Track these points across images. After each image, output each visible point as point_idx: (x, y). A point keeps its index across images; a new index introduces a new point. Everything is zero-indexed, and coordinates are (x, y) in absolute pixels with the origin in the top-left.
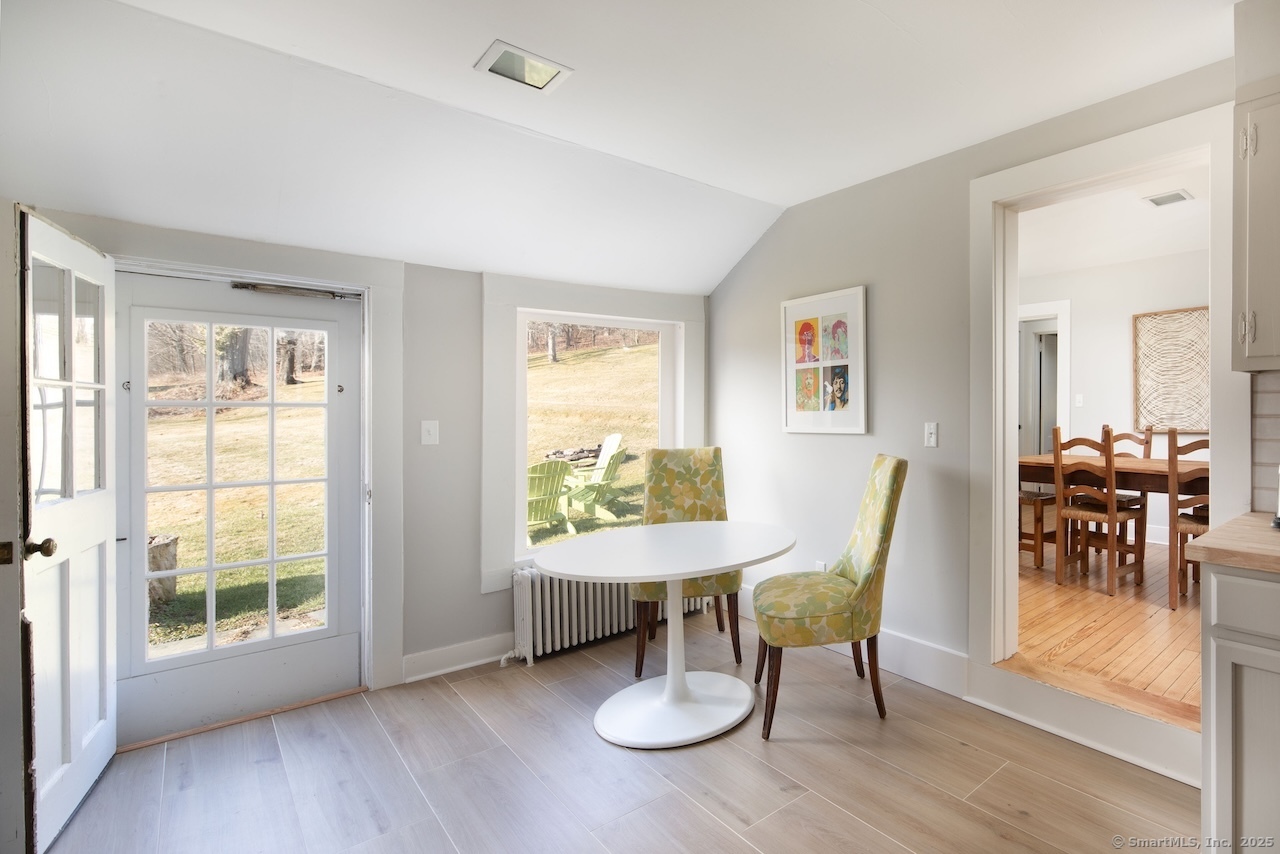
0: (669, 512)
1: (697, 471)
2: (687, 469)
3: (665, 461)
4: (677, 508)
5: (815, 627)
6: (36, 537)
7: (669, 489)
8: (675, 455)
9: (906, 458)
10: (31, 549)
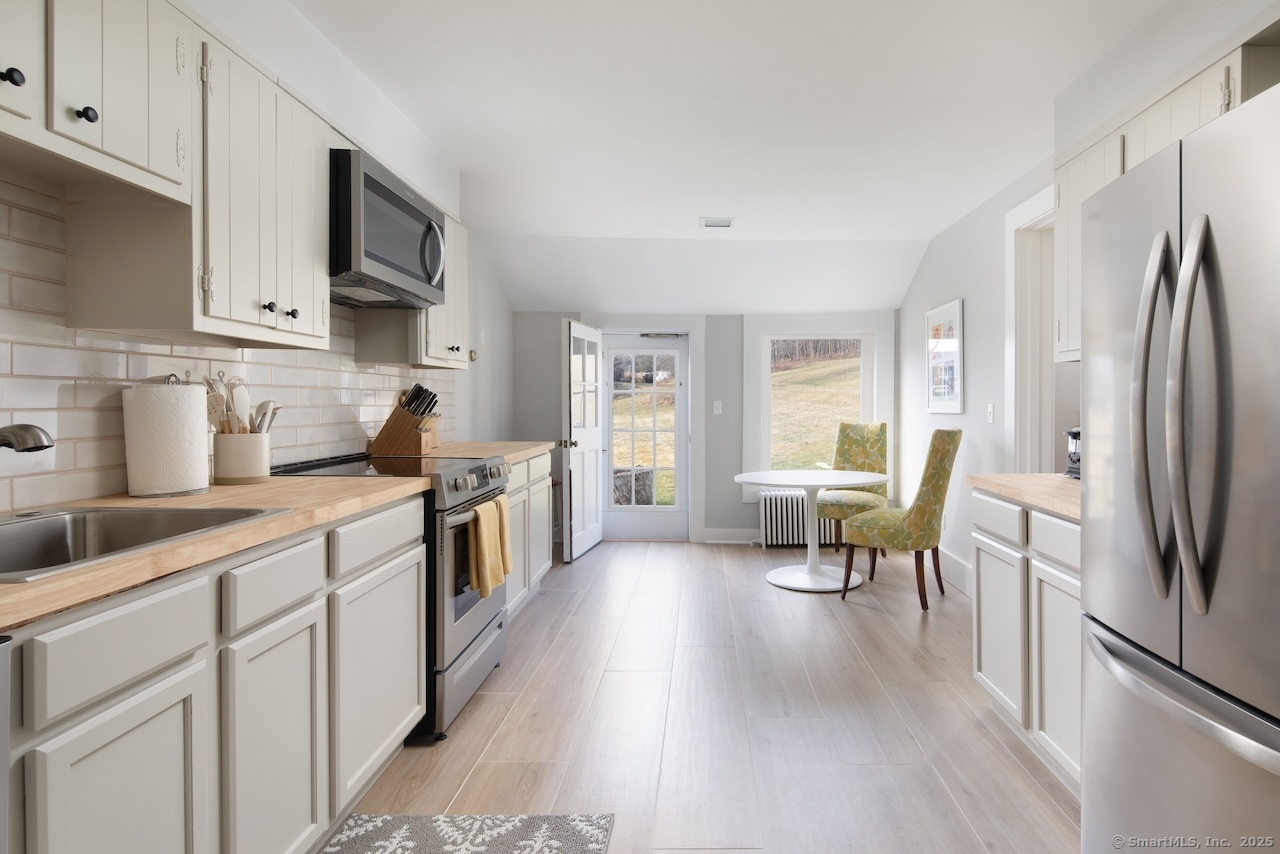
0: (846, 465)
1: (868, 438)
2: (862, 437)
3: (848, 431)
4: (853, 463)
5: (870, 534)
6: (573, 440)
7: (848, 450)
8: (854, 428)
9: (961, 428)
10: (572, 444)
